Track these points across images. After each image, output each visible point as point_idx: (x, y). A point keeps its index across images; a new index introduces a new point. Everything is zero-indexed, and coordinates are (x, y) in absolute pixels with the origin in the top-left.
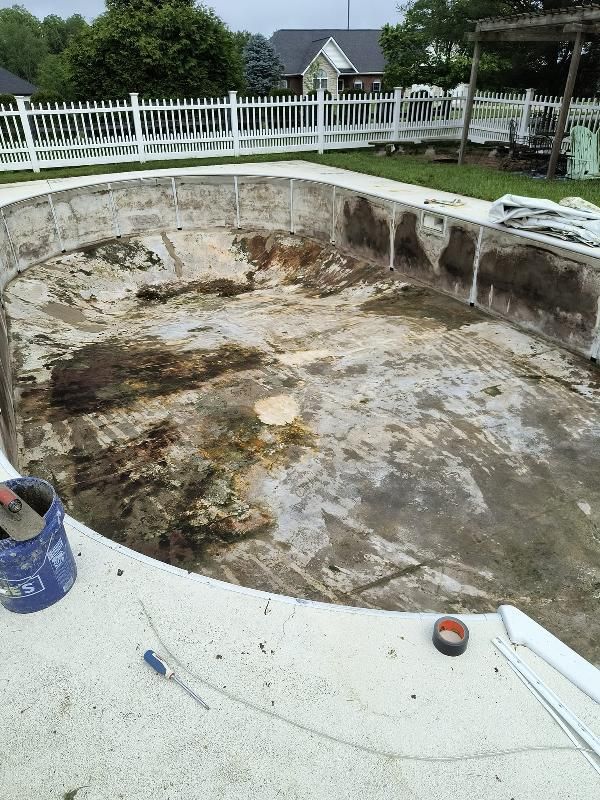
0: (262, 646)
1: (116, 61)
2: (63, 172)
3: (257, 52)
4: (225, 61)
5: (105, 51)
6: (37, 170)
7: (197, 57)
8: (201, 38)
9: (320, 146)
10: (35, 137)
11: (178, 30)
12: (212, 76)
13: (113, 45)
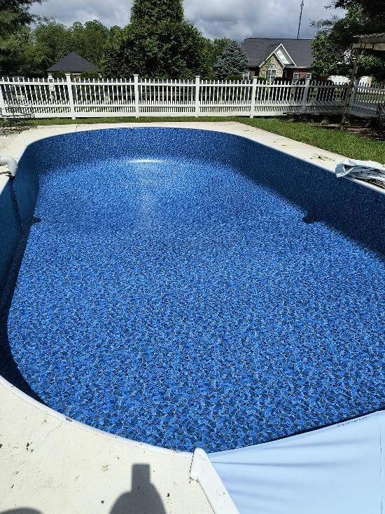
0: (28, 445)
1: (131, 54)
2: (88, 120)
3: (232, 51)
4: (198, 56)
5: (124, 47)
6: (74, 118)
7: (180, 53)
8: (184, 41)
9: (252, 114)
10: (74, 99)
11: (170, 35)
12: (189, 66)
13: (130, 44)
